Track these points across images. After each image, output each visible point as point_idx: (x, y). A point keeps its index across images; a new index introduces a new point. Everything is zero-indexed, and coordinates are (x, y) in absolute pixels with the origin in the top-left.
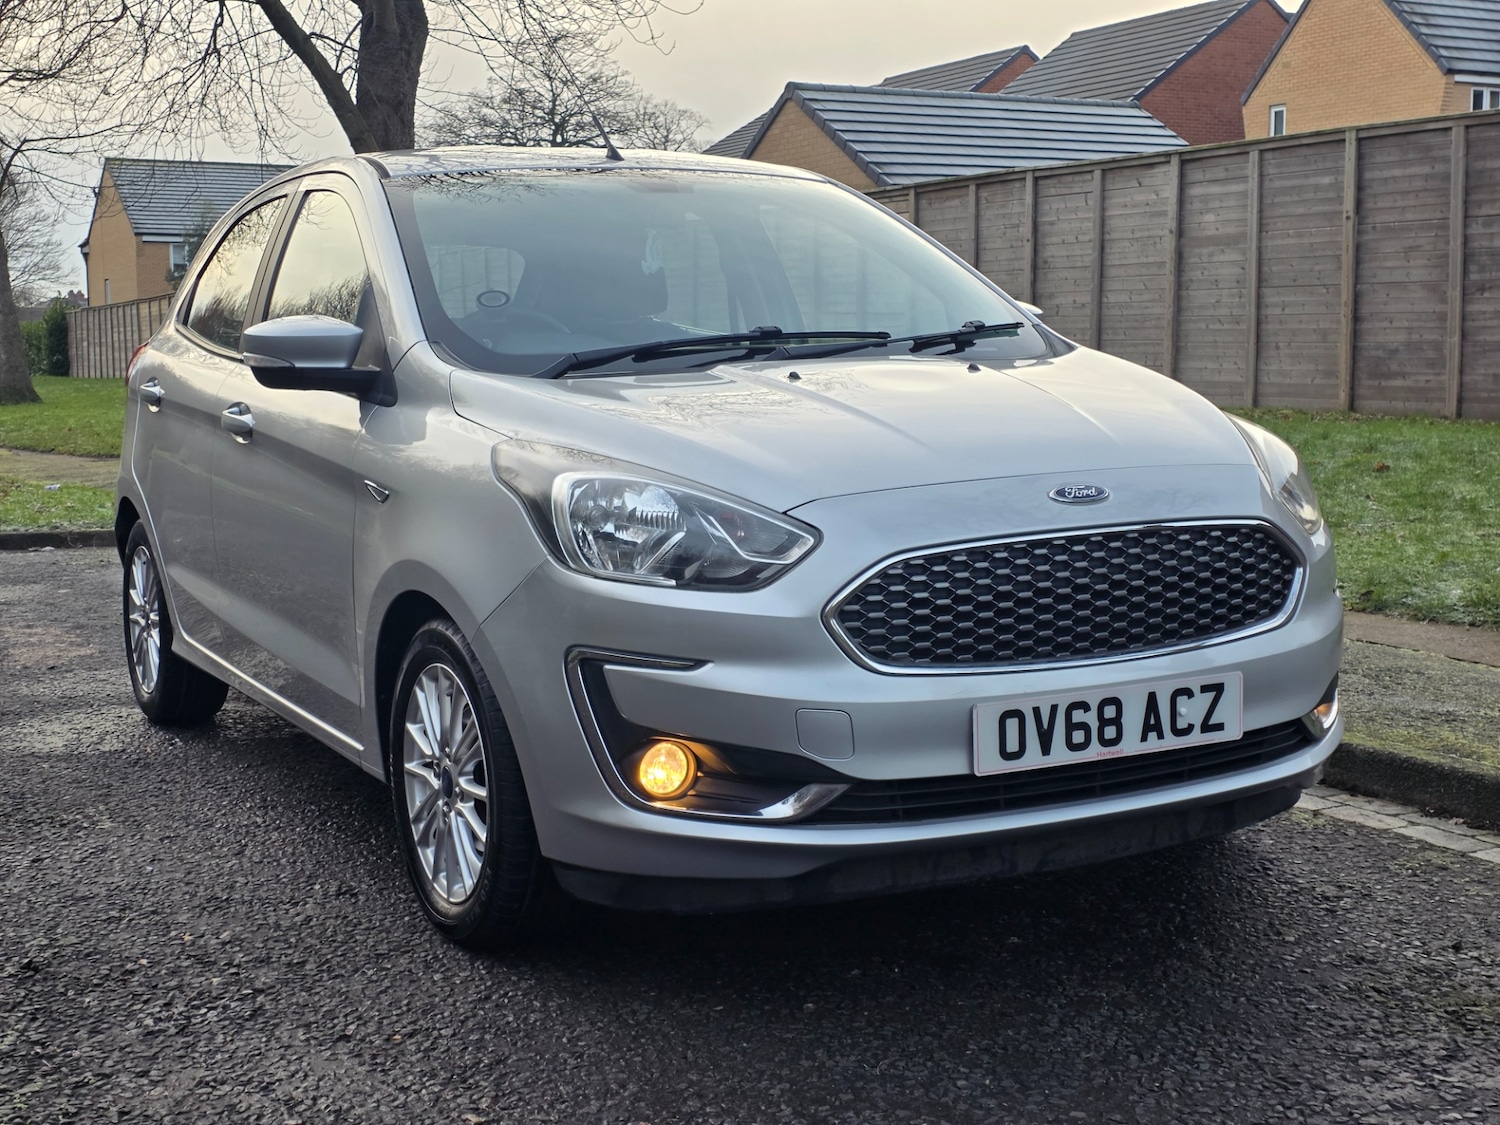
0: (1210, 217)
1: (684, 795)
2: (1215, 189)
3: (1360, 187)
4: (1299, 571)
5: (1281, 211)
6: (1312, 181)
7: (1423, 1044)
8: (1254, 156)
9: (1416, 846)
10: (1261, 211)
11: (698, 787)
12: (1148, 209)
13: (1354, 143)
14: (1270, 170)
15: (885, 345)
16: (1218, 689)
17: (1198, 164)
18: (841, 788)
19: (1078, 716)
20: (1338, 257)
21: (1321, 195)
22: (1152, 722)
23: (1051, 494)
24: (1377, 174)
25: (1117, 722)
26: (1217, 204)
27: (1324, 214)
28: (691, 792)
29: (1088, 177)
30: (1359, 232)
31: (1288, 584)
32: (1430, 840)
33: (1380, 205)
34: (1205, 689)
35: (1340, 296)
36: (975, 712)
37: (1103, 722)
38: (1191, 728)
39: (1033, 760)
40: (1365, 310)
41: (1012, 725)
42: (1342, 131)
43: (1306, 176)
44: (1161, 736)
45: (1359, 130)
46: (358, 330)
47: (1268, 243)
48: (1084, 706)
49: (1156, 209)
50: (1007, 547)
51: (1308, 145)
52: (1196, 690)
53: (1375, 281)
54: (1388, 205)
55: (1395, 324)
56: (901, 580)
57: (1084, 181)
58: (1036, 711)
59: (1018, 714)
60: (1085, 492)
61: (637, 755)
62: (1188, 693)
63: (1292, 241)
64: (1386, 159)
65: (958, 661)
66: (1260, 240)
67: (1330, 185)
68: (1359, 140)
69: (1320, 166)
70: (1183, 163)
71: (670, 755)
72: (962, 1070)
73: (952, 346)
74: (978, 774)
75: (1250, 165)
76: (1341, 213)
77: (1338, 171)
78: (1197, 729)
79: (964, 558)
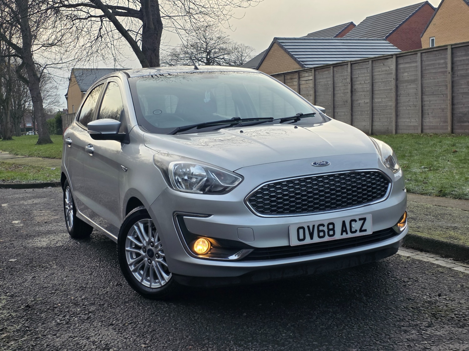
0: (406, 74)
1: (207, 253)
2: (407, 65)
3: (453, 63)
4: (390, 184)
5: (428, 72)
6: (438, 62)
7: (422, 323)
8: (419, 54)
9: (436, 266)
10: (422, 72)
11: (211, 251)
12: (386, 72)
13: (450, 49)
14: (424, 59)
15: (272, 121)
16: (364, 219)
17: (402, 58)
18: (251, 250)
19: (321, 228)
20: (446, 86)
21: (440, 66)
22: (344, 229)
23: (312, 164)
24: (458, 59)
25: (333, 229)
26: (408, 70)
27: (442, 72)
28: (209, 253)
29: (367, 63)
30: (453, 77)
31: (387, 188)
32: (441, 264)
33: (459, 68)
34: (360, 219)
35: (447, 97)
36: (290, 227)
37: (329, 230)
38: (356, 231)
39: (308, 241)
40: (455, 101)
41: (301, 231)
42: (447, 46)
43: (436, 60)
44: (347, 233)
45: (452, 45)
46: (119, 122)
47: (425, 82)
48: (323, 225)
49: (389, 72)
50: (299, 179)
51: (436, 50)
52: (357, 220)
53: (458, 92)
54: (462, 68)
55: (465, 106)
56: (267, 190)
57: (366, 64)
58: (308, 227)
59: (303, 228)
60: (322, 163)
61: (194, 242)
62: (355, 221)
63: (432, 81)
64: (461, 54)
65: (285, 213)
66: (422, 81)
67: (444, 63)
68: (452, 49)
69: (440, 57)
70: (397, 58)
71: (203, 242)
72: (285, 331)
73: (293, 121)
74: (291, 246)
75: (418, 57)
76: (447, 71)
77: (445, 58)
78: (358, 231)
79: (286, 183)
